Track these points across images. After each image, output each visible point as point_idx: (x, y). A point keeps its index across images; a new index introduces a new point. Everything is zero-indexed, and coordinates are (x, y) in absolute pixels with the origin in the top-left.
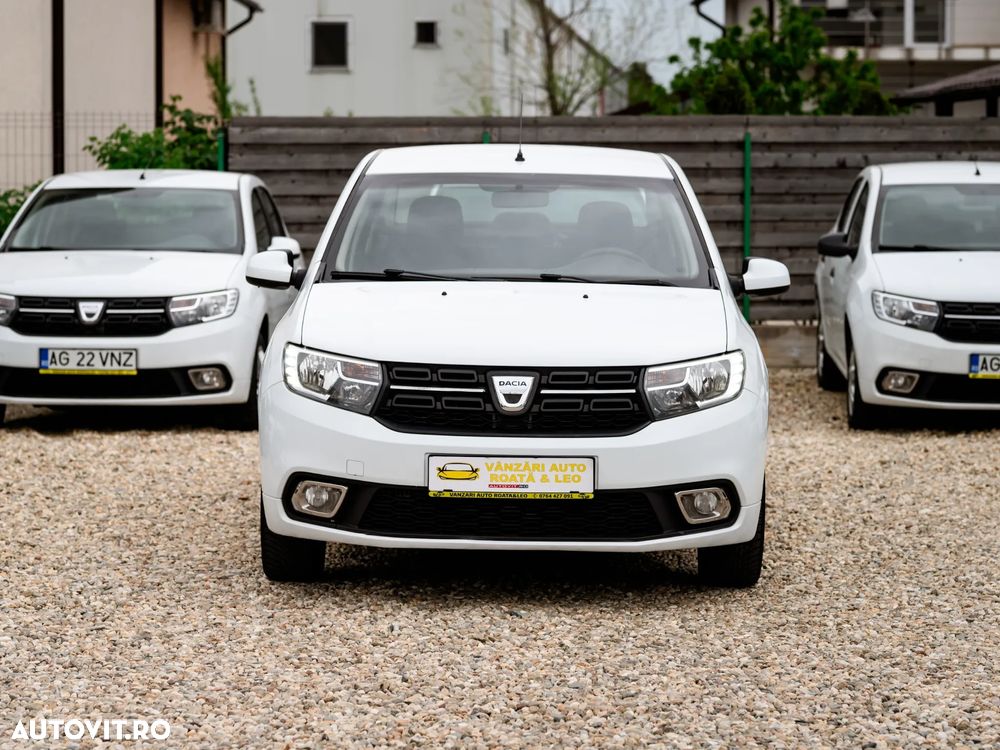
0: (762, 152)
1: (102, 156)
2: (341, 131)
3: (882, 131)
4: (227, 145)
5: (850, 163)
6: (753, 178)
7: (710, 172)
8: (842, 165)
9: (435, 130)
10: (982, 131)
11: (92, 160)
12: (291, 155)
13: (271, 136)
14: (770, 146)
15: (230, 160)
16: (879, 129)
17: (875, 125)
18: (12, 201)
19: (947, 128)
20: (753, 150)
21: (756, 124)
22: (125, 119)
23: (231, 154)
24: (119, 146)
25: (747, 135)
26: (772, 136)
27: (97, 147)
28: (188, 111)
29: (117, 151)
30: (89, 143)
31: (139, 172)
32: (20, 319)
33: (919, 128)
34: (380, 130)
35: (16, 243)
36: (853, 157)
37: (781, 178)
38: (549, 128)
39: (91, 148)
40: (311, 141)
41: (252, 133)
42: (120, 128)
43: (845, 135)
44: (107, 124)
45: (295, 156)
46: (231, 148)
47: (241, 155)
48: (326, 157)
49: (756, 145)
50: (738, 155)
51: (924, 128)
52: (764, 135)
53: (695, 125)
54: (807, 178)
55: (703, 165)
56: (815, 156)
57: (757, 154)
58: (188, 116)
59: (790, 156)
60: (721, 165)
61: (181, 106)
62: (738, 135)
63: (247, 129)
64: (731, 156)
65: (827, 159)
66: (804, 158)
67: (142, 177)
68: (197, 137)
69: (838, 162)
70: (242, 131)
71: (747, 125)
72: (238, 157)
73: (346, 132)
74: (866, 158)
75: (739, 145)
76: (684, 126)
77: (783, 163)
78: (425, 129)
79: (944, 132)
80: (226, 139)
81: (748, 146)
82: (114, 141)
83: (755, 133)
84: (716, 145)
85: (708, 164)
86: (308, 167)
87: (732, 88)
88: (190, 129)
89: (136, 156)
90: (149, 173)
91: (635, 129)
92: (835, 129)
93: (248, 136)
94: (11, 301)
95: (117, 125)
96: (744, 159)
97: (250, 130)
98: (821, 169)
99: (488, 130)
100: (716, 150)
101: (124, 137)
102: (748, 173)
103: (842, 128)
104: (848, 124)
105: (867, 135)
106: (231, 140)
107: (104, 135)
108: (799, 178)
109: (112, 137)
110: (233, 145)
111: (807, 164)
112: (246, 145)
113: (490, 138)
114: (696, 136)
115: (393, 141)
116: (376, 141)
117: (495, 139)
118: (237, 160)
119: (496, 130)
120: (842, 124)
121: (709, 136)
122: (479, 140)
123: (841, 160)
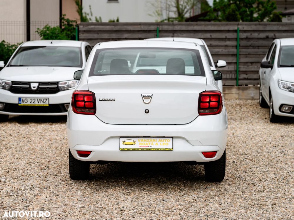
0: (243, 33)
1: (41, 34)
2: (113, 27)
3: (280, 27)
4: (79, 31)
5: (270, 37)
6: (240, 41)
7: (227, 39)
8: (267, 37)
9: (142, 26)
11: (38, 36)
12: (98, 34)
13: (92, 28)
14: (245, 31)
15: (80, 36)
16: (279, 26)
17: (278, 25)
18: (14, 48)
20: (240, 33)
21: (241, 25)
22: (47, 23)
23: (80, 34)
24: (46, 31)
25: (238, 28)
26: (246, 28)
27: (39, 31)
28: (68, 19)
29: (46, 32)
30: (37, 30)
31: (50, 41)
32: (13, 88)
35: (12, 64)
36: (271, 35)
37: (248, 41)
38: (177, 26)
39: (37, 31)
40: (104, 30)
41: (86, 27)
42: (46, 26)
43: (268, 28)
44: (42, 25)
45: (100, 34)
46: (80, 32)
47: (83, 34)
48: (109, 35)
49: (241, 31)
50: (235, 34)
52: (243, 28)
53: (222, 25)
54: (256, 41)
55: (224, 37)
56: (259, 34)
57: (241, 34)
58: (68, 21)
59: (251, 34)
60: (230, 37)
61: (66, 18)
62: (235, 28)
64: (233, 34)
65: (263, 35)
66: (255, 35)
67: (51, 43)
68: (70, 28)
70: (83, 27)
71: (238, 25)
74: (274, 35)
75: (236, 31)
76: (219, 25)
77: (249, 37)
78: (139, 26)
80: (78, 29)
81: (238, 31)
82: (44, 29)
83: (241, 27)
84: (229, 31)
85: (226, 37)
86: (103, 38)
87: (233, 13)
88: (68, 24)
89: (51, 34)
90: (54, 41)
91: (203, 26)
92: (265, 26)
93: (85, 28)
94: (10, 83)
95: (45, 25)
96: (237, 35)
97: (86, 26)
98: (261, 39)
99: (158, 26)
100: (228, 33)
101: (48, 28)
102: (238, 39)
103: (267, 26)
104: (269, 25)
105: (275, 28)
106: (80, 29)
107: (41, 28)
108: (254, 41)
109: (44, 28)
110: (81, 31)
111: (256, 37)
112: (84, 31)
113: (159, 29)
114: (222, 28)
115: (129, 30)
116: (124, 29)
117: (161, 29)
118: (82, 36)
119: (161, 26)
120: (268, 25)
121: (226, 28)
122: (155, 29)
123: (267, 36)
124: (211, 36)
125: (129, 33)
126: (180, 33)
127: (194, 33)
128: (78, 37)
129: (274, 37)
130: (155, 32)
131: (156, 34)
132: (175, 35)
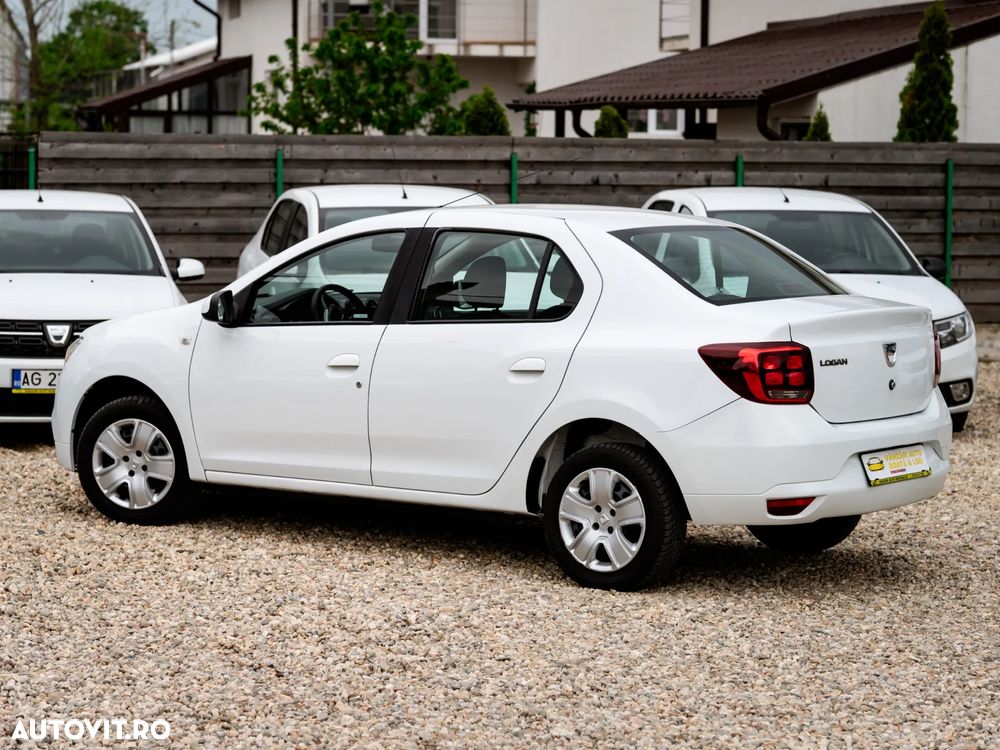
0: (527, 170)
2: (145, 147)
3: (630, 152)
4: (38, 160)
5: (603, 181)
6: (519, 194)
7: (481, 188)
8: (596, 183)
9: (232, 147)
10: (716, 153)
12: (98, 169)
13: (78, 152)
14: (532, 165)
15: (40, 174)
16: (628, 150)
17: (625, 146)
19: (687, 150)
20: (519, 168)
21: (519, 145)
23: (40, 169)
25: (513, 154)
26: (534, 155)
33: (661, 149)
34: (181, 146)
36: (605, 176)
37: (543, 194)
38: (337, 146)
40: (118, 156)
41: (61, 148)
43: (598, 155)
45: (101, 170)
46: (39, 162)
47: (50, 169)
48: (131, 171)
49: (523, 164)
50: (505, 172)
51: (666, 149)
52: (528, 154)
53: (466, 145)
54: (565, 195)
55: (475, 182)
56: (572, 174)
57: (523, 172)
59: (551, 174)
60: (489, 182)
62: (505, 154)
63: (55, 144)
64: (499, 173)
65: (583, 177)
66: (562, 176)
69: (592, 180)
70: (51, 147)
71: (513, 145)
72: (47, 170)
73: (149, 148)
74: (616, 176)
75: (507, 164)
76: (457, 145)
77: (544, 181)
78: (223, 146)
79: (684, 154)
80: (36, 153)
81: (515, 165)
83: (519, 153)
84: (485, 164)
85: (479, 181)
86: (114, 181)
91: (414, 147)
92: (590, 150)
93: (57, 152)
96: (511, 176)
97: (59, 146)
98: (577, 186)
99: (281, 147)
100: (484, 168)
102: (515, 189)
104: (601, 145)
105: (617, 155)
106: (41, 155)
108: (558, 194)
110: (42, 159)
111: (566, 182)
112: (54, 159)
113: (283, 155)
114: (469, 154)
115: (194, 157)
116: (177, 157)
117: (287, 156)
118: (47, 174)
119: (287, 148)
120: (596, 146)
121: (481, 154)
122: (273, 157)
123: (595, 178)
124: (435, 178)
125: (194, 167)
126: (346, 168)
127: (388, 169)
128: (37, 177)
129: (614, 183)
130: (269, 164)
131: (272, 170)
132: (332, 174)
